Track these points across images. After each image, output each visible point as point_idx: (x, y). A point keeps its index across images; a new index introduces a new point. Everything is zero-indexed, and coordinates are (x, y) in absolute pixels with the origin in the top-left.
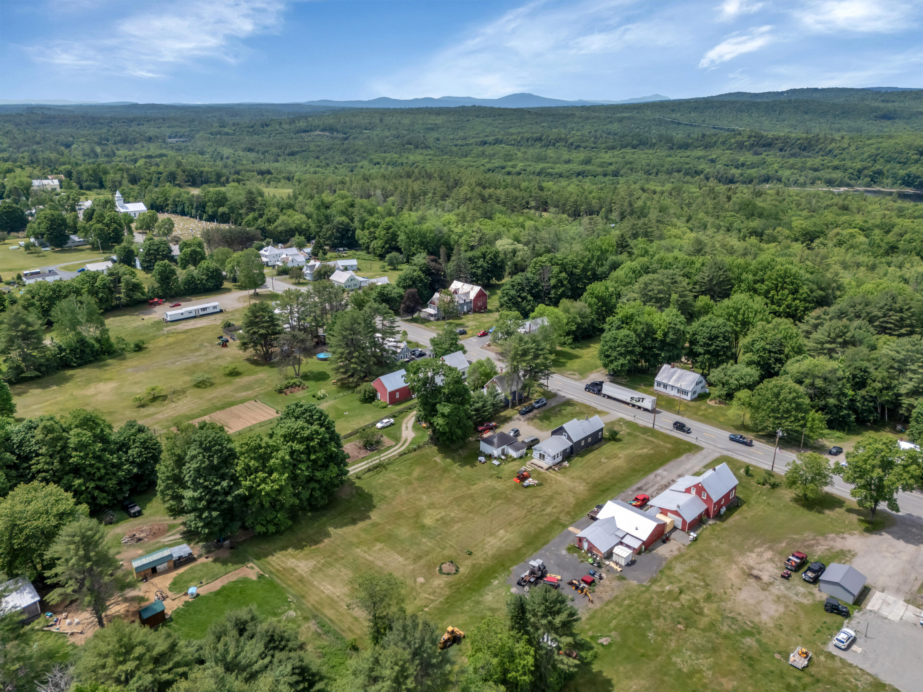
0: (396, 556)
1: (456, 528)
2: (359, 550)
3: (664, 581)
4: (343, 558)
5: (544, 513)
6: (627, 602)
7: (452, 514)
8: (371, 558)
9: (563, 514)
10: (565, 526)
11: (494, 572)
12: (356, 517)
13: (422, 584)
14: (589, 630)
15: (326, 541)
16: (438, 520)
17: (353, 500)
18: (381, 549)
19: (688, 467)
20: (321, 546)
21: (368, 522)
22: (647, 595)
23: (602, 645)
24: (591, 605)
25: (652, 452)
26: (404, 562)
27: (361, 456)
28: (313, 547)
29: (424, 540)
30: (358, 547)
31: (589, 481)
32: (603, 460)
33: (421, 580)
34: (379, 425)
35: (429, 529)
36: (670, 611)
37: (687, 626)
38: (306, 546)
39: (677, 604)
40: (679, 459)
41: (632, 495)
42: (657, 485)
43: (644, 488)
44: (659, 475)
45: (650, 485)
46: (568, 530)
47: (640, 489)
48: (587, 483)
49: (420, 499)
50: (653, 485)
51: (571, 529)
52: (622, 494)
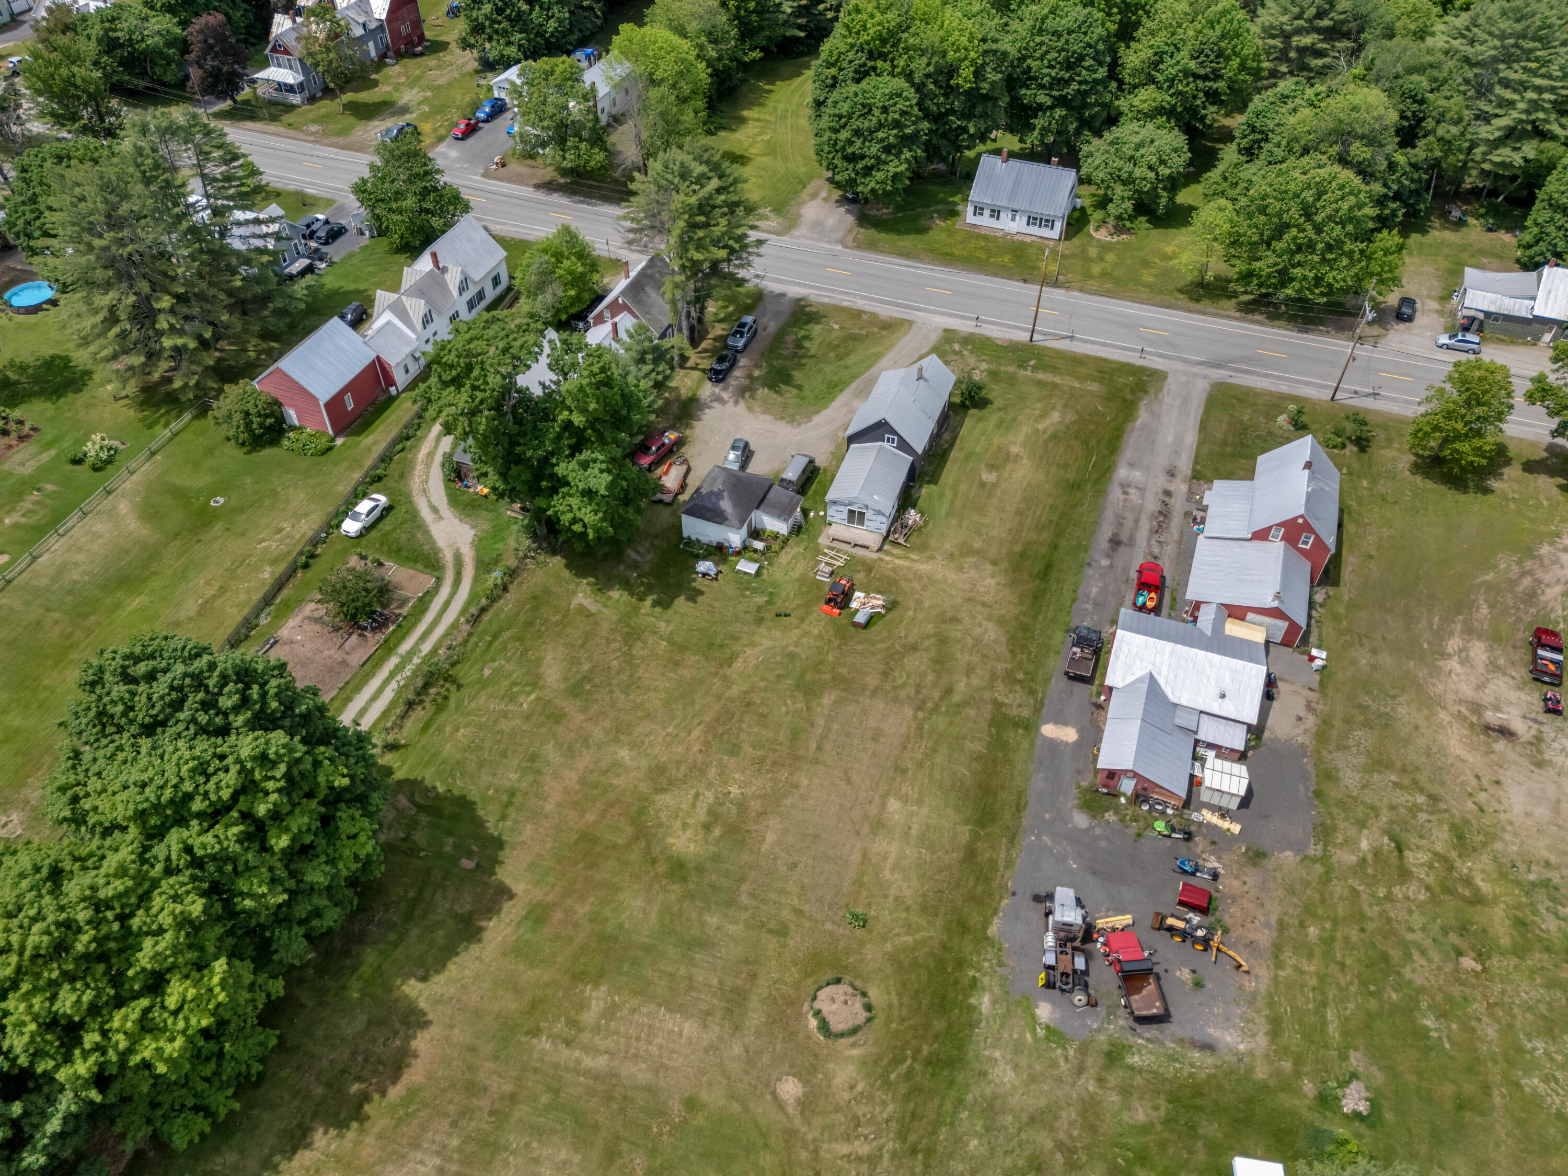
0: (670, 1021)
1: (770, 837)
2: (544, 1044)
3: (1345, 829)
4: (513, 1098)
5: (956, 698)
6: (1312, 931)
7: (735, 790)
8: (601, 1062)
9: (1000, 686)
10: (1030, 727)
11: (960, 964)
12: (465, 905)
13: (806, 1105)
14: (1298, 1074)
15: (422, 1043)
16: (707, 827)
17: (420, 837)
18: (610, 1012)
19: (1170, 439)
20: (413, 1075)
21: (511, 912)
22: (1338, 889)
23: (1357, 1115)
24: (1250, 985)
25: (1071, 417)
26: (707, 1038)
27: (356, 659)
28: (395, 1092)
29: (713, 920)
30: (535, 1032)
31: (993, 553)
32: (989, 477)
33: (790, 1089)
34: (351, 527)
35: (700, 869)
36: (1417, 920)
37: (1480, 957)
38: (365, 1098)
39: (1415, 891)
40: (1138, 423)
41: (1111, 567)
42: (1144, 517)
43: (1124, 537)
44: (1129, 486)
45: (1129, 524)
46: (1045, 738)
47: (1115, 542)
48: (994, 563)
49: (616, 766)
50: (1137, 521)
51: (1049, 730)
52: (1090, 572)
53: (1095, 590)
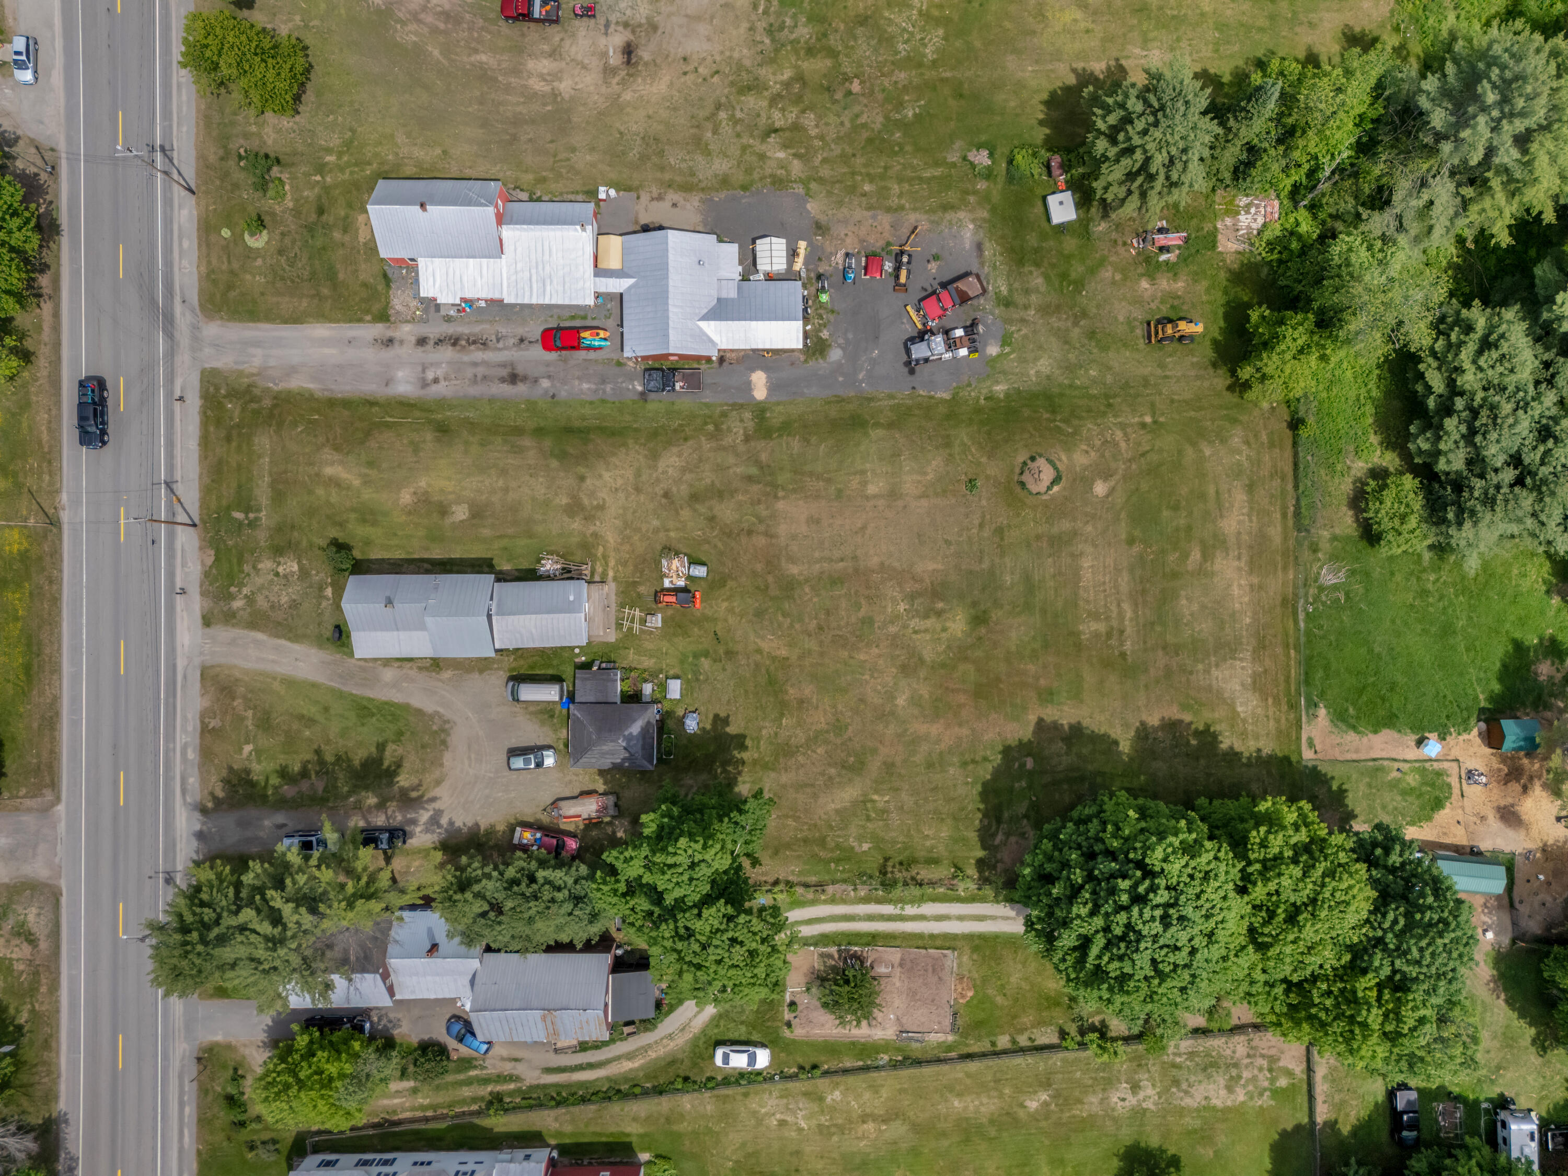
0: (1087, 576)
1: (931, 566)
2: (1128, 646)
3: (770, 168)
4: (1165, 648)
5: (754, 471)
6: (867, 188)
7: (902, 607)
8: (1126, 606)
9: (728, 441)
10: (760, 410)
11: (979, 410)
12: (1060, 746)
13: (1106, 475)
14: (975, 192)
15: (1154, 720)
16: (939, 614)
17: (1022, 808)
18: (1095, 616)
19: (330, 351)
20: (1174, 713)
21: (1050, 713)
22: (825, 172)
23: (991, 155)
24: (923, 226)
26: (1089, 549)
27: (894, 955)
28: (1187, 717)
29: (1008, 579)
30: (1123, 655)
31: (569, 483)
32: (461, 513)
33: (1100, 488)
34: (763, 1058)
35: (974, 604)
36: (832, 119)
37: (847, 79)
38: (1197, 733)
39: (809, 120)
40: (311, 386)
41: (549, 377)
42: (466, 358)
43: (504, 372)
44: (424, 379)
45: (481, 371)
46: (769, 395)
47: (513, 378)
48: (582, 479)
49: (915, 701)
50: (475, 364)
51: (760, 393)
52: (563, 394)
53: (585, 386)
